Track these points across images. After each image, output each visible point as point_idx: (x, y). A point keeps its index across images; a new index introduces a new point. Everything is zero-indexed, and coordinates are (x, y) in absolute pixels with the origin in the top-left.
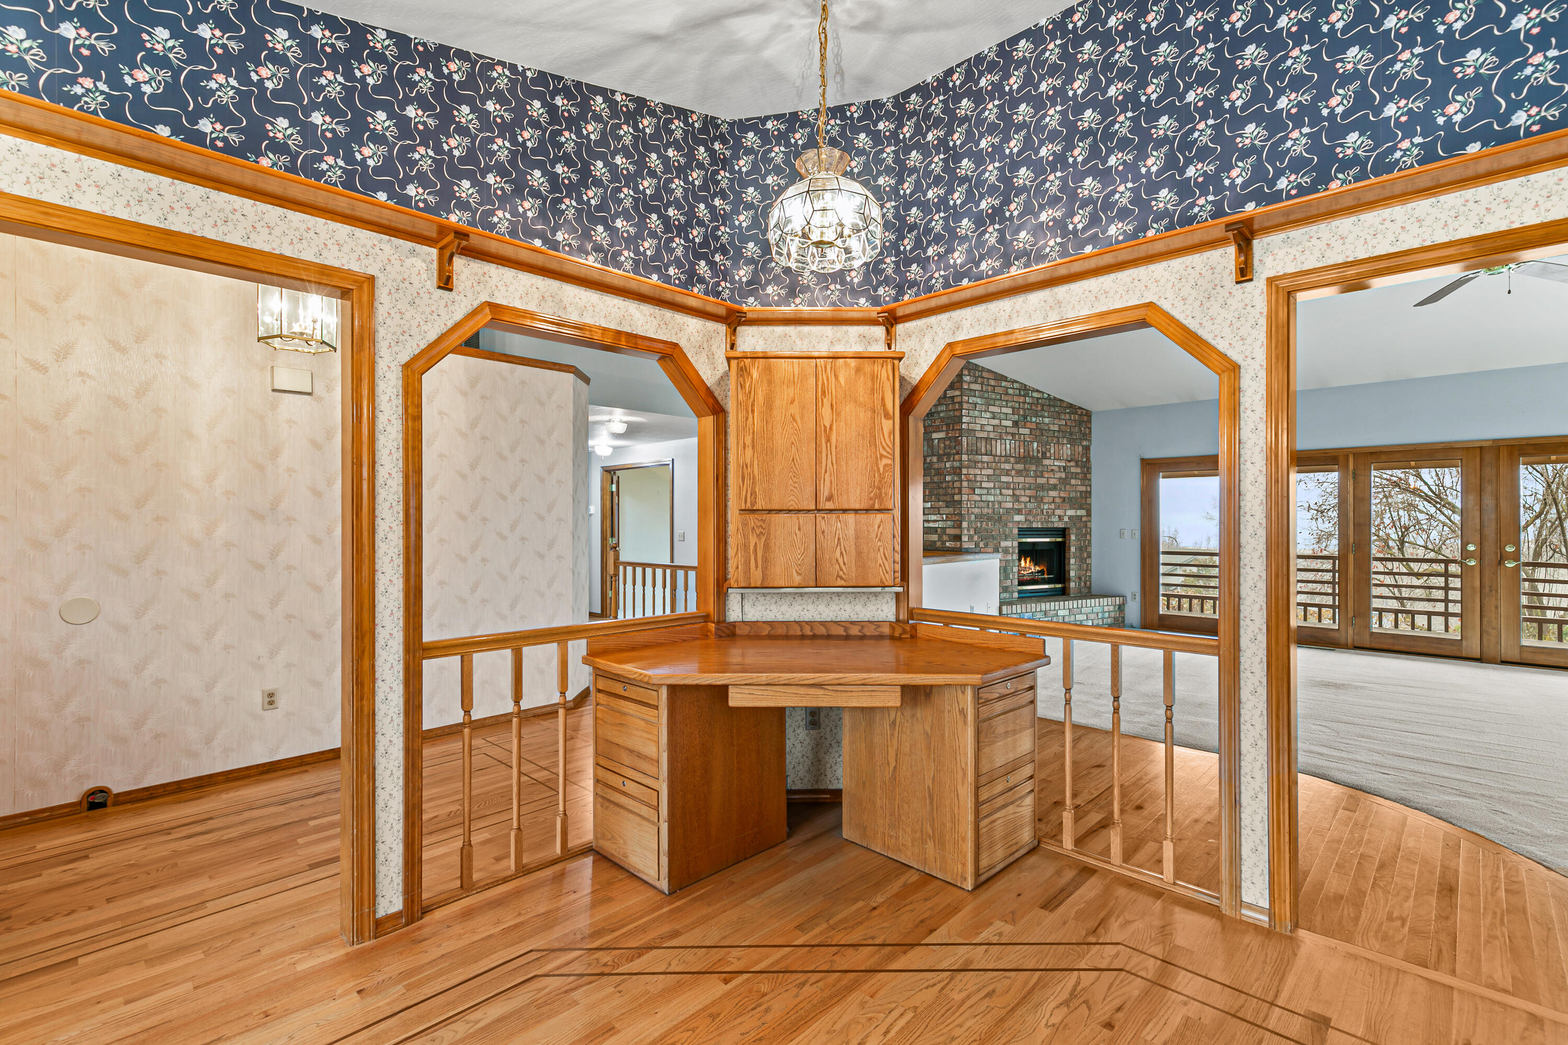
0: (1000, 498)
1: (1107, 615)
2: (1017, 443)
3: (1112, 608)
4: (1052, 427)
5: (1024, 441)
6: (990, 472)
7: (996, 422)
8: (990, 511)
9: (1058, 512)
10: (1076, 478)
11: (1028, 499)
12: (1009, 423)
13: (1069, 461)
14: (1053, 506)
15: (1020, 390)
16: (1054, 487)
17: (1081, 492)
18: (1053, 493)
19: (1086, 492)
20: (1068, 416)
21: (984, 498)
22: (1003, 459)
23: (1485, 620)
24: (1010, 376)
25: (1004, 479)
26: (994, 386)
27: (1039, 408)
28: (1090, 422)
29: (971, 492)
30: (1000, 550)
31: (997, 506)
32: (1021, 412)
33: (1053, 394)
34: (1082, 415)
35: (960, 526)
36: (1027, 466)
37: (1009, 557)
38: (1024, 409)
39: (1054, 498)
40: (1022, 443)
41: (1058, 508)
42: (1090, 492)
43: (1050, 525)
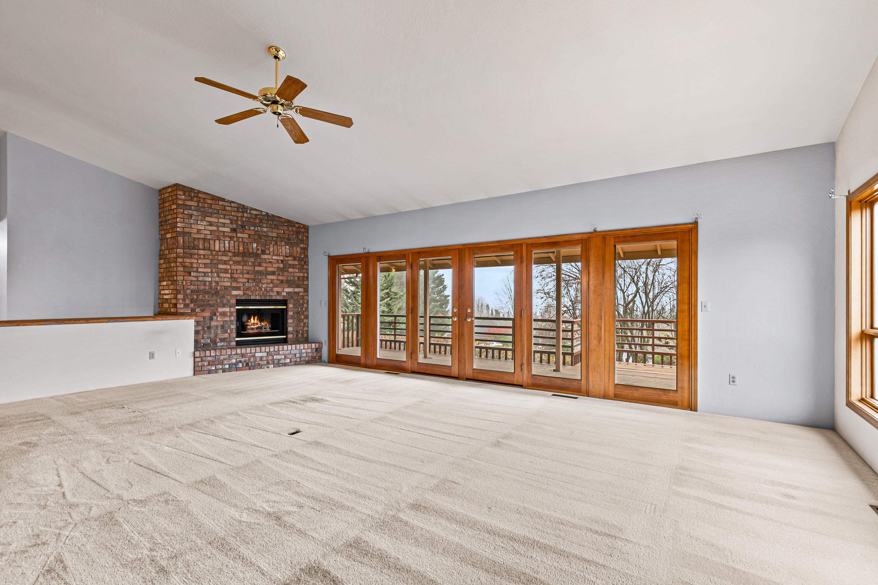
0: (217, 279)
1: (304, 355)
2: (236, 244)
3: (309, 351)
4: (270, 234)
5: (244, 243)
6: (208, 261)
7: (214, 228)
8: (207, 288)
9: (276, 289)
10: (293, 268)
11: (246, 280)
12: (227, 230)
13: (287, 257)
14: (271, 285)
15: (237, 208)
16: (273, 273)
17: (299, 277)
18: (270, 277)
19: (303, 277)
20: (285, 228)
21: (201, 279)
22: (220, 253)
23: (460, 354)
24: (227, 198)
25: (221, 266)
26: (211, 204)
27: (257, 221)
28: (308, 232)
29: (187, 274)
30: (218, 314)
31: (214, 284)
32: (240, 223)
33: (271, 212)
34: (299, 227)
35: (176, 298)
36: (245, 259)
37: (227, 319)
38: (242, 221)
39: (272, 280)
40: (241, 244)
41: (277, 286)
42: (307, 278)
43: (268, 298)
